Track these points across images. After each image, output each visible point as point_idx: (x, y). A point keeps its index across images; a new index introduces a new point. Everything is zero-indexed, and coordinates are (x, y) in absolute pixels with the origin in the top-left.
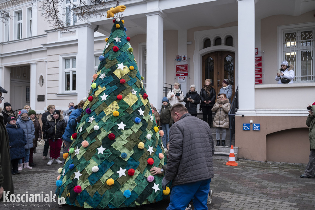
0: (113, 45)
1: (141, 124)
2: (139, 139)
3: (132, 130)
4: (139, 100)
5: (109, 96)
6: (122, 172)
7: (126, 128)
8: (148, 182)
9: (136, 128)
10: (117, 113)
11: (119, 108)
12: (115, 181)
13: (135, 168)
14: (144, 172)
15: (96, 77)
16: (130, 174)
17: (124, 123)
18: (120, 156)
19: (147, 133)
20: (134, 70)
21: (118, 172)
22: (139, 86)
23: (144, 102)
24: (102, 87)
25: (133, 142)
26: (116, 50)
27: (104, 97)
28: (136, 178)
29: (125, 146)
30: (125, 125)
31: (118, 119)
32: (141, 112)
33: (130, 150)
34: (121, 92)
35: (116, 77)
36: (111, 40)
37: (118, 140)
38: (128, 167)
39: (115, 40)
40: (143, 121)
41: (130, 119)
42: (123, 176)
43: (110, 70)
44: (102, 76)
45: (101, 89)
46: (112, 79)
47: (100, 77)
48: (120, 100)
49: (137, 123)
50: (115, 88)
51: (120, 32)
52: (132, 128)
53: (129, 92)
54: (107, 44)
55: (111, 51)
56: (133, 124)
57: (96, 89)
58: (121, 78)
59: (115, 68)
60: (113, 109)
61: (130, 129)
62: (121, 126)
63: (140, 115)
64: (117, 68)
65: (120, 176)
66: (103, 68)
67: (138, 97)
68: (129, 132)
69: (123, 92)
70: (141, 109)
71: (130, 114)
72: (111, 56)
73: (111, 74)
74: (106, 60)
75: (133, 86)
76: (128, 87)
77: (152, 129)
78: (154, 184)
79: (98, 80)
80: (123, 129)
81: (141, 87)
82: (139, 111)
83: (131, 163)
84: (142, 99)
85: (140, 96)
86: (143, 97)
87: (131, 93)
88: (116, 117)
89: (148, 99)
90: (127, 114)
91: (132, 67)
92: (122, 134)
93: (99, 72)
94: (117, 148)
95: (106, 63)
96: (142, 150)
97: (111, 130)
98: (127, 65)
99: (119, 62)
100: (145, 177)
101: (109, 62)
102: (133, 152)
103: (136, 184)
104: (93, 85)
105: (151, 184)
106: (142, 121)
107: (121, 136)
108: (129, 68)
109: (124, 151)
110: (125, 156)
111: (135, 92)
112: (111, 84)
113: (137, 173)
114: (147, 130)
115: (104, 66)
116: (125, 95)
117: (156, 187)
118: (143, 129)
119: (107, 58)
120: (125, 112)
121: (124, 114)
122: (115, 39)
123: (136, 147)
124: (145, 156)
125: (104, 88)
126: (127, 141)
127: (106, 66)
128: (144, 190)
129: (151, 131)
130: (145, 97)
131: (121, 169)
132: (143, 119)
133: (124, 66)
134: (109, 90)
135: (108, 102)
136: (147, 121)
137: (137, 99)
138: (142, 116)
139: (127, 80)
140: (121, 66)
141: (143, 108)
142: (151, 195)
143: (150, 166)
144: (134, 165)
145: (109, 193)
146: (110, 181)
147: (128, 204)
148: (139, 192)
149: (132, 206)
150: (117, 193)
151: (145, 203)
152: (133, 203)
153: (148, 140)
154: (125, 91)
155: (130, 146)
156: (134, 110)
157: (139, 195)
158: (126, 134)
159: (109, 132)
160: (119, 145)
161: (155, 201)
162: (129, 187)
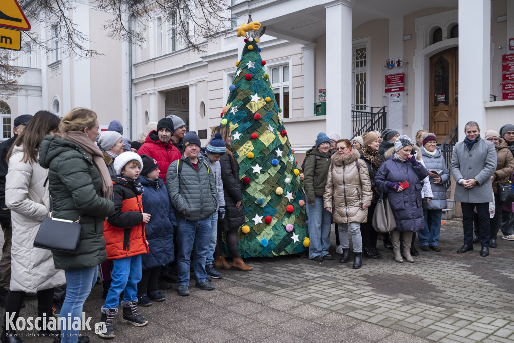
0: (246, 72)
1: (279, 166)
2: (276, 183)
3: (269, 173)
4: (277, 139)
5: (243, 135)
6: (258, 220)
7: (262, 172)
8: (286, 231)
9: (273, 171)
10: (252, 155)
11: (253, 148)
12: (251, 228)
13: (272, 216)
14: (282, 220)
15: (226, 111)
16: (267, 222)
17: (260, 166)
18: (256, 202)
19: (285, 177)
20: (271, 101)
21: (253, 219)
22: (276, 122)
23: (283, 141)
24: (234, 124)
25: (270, 188)
26: (249, 78)
27: (237, 136)
28: (273, 227)
29: (261, 191)
30: (261, 168)
31: (253, 161)
32: (279, 153)
33: (266, 196)
34: (256, 129)
35: (249, 112)
36: (243, 65)
37: (253, 185)
38: (264, 214)
39: (248, 66)
40: (281, 162)
41: (267, 161)
42: (259, 223)
43: (243, 103)
44: (234, 111)
45: (233, 126)
46: (245, 114)
47: (231, 112)
48: (254, 139)
49: (275, 166)
50: (248, 124)
51: (253, 54)
52: (269, 171)
53: (265, 129)
54: (238, 70)
55: (244, 80)
56: (270, 166)
57: (227, 125)
58: (255, 113)
59: (248, 100)
60: (247, 150)
61: (266, 173)
62: (257, 169)
63: (278, 156)
64: (251, 100)
65: (256, 224)
66: (235, 101)
67: (276, 134)
68: (266, 176)
69: (258, 129)
70: (278, 149)
71: (266, 155)
72: (244, 85)
73: (243, 108)
74: (238, 91)
75: (270, 122)
76: (263, 124)
77: (292, 172)
78: (294, 234)
79: (229, 115)
80: (259, 172)
81: (278, 122)
82: (276, 151)
83: (267, 210)
84: (280, 136)
85: (278, 133)
86: (281, 134)
87: (267, 131)
88: (250, 159)
89: (286, 136)
90: (263, 155)
91: (268, 99)
92: (257, 178)
93: (230, 104)
94: (252, 194)
95: (237, 94)
96: (279, 196)
97: (245, 173)
98: (262, 96)
99: (253, 93)
100: (283, 225)
101: (242, 93)
102: (269, 198)
103: (273, 233)
104: (224, 121)
105: (290, 233)
106: (279, 163)
107: (257, 180)
108: (264, 99)
109: (261, 197)
110: (261, 202)
111: (272, 129)
112: (244, 121)
113: (274, 221)
114: (286, 173)
115: (235, 98)
116: (261, 134)
117: (295, 238)
118: (281, 172)
119: (238, 88)
120: (261, 152)
121: (260, 155)
122: (247, 64)
123: (273, 193)
124: (283, 202)
125: (237, 125)
126: (263, 186)
127: (238, 97)
128: (283, 239)
129: (290, 175)
130: (284, 134)
131: (257, 216)
132: (281, 160)
133: (259, 98)
134: (242, 127)
135: (241, 142)
136: (286, 163)
137: (274, 137)
138: (279, 157)
139: (262, 115)
140: (255, 98)
141: (281, 147)
142: (289, 246)
143: (289, 214)
144: (271, 213)
145: (245, 242)
146: (247, 229)
147: (264, 253)
148: (277, 241)
149: (269, 255)
150: (253, 241)
151: (282, 253)
152: (271, 252)
153: (287, 184)
154: (260, 128)
155: (266, 192)
156: (271, 150)
157: (276, 244)
158: (262, 178)
159: (243, 176)
160: (255, 190)
161: (294, 252)
162: (266, 236)
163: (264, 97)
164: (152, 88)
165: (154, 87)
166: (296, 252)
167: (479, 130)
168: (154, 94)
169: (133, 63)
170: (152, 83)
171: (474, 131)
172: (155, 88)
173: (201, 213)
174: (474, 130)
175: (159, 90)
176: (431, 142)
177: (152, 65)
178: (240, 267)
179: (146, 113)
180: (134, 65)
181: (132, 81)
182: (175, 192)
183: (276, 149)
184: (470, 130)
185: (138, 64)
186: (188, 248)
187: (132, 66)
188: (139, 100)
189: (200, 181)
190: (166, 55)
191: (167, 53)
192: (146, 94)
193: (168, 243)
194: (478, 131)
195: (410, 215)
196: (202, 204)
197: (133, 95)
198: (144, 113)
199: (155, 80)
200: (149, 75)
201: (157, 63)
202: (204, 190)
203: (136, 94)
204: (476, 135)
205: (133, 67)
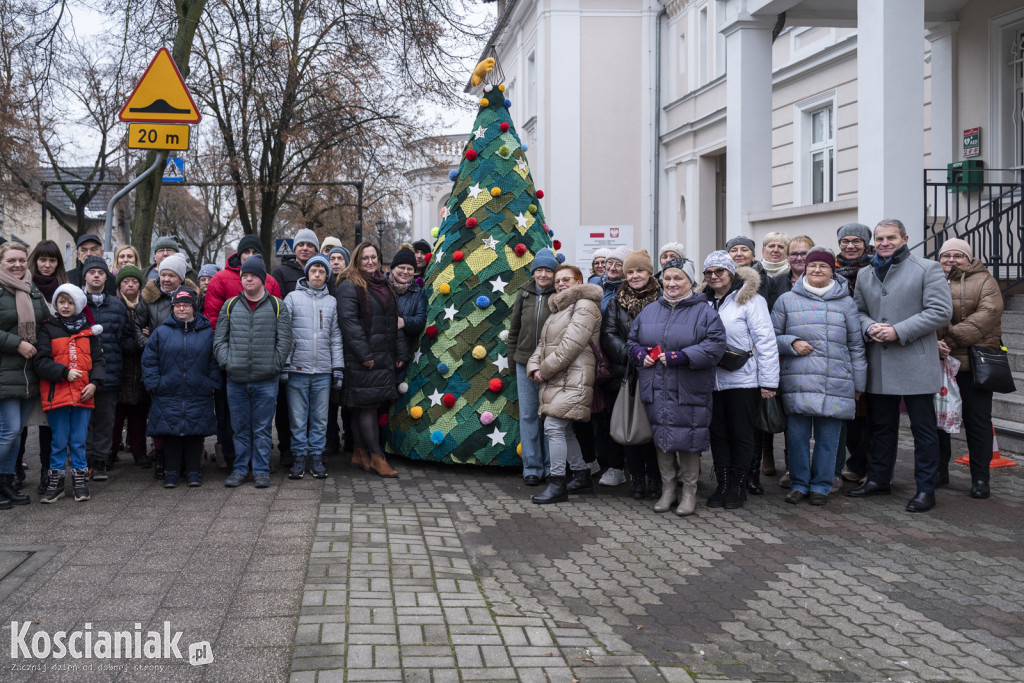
0: (471, 146)
1: (492, 309)
2: (478, 339)
3: (469, 322)
4: (501, 259)
5: (445, 255)
6: (436, 398)
7: (457, 318)
8: (480, 423)
10: (446, 288)
11: (453, 277)
12: (425, 412)
13: (459, 394)
14: (478, 403)
16: (449, 404)
17: (455, 308)
18: (439, 369)
20: (503, 194)
21: (430, 397)
23: (515, 264)
25: (466, 345)
26: (470, 157)
27: (440, 256)
28: (458, 413)
29: (450, 350)
30: (457, 312)
31: (448, 299)
33: (457, 359)
34: (464, 244)
35: (462, 214)
37: (441, 340)
38: (447, 390)
39: (475, 136)
40: (498, 302)
41: (469, 299)
42: (436, 404)
43: (457, 200)
44: (446, 213)
45: (440, 239)
46: (457, 219)
48: (459, 261)
49: (483, 308)
50: (455, 237)
51: (487, 114)
52: (470, 317)
53: (479, 244)
56: (474, 309)
58: (470, 217)
59: (464, 195)
60: (445, 280)
61: (465, 320)
63: (494, 290)
64: (468, 194)
65: (433, 404)
67: (499, 253)
68: (463, 325)
69: (467, 245)
70: (499, 279)
71: (470, 288)
72: (465, 170)
73: (456, 208)
74: (457, 180)
75: (493, 231)
76: (479, 234)
78: (496, 430)
80: (452, 318)
81: (514, 229)
82: (492, 282)
83: (453, 383)
84: (511, 256)
85: (508, 249)
86: (514, 251)
87: (483, 247)
88: (445, 295)
90: (464, 289)
91: (496, 189)
92: (449, 327)
94: (436, 355)
95: (456, 186)
96: (481, 362)
97: (436, 319)
98: (487, 186)
99: (473, 182)
100: (476, 412)
101: (460, 182)
102: (461, 362)
103: (455, 423)
104: (433, 231)
105: (488, 428)
106: (495, 304)
107: (447, 332)
108: (490, 191)
109: (447, 360)
110: (446, 370)
111: (493, 242)
112: (452, 230)
113: (461, 403)
116: (470, 252)
117: (497, 437)
118: (496, 321)
120: (462, 284)
121: (460, 290)
122: (475, 133)
123: (467, 355)
124: (485, 372)
125: (443, 238)
126: (455, 342)
127: (455, 191)
128: (470, 436)
130: (520, 252)
131: (436, 391)
132: (500, 299)
133: (481, 190)
134: (447, 241)
135: (441, 267)
137: (494, 256)
138: (498, 292)
139: (480, 218)
141: (507, 276)
142: (483, 449)
143: (493, 394)
144: (459, 389)
145: (413, 432)
146: (417, 411)
147: (438, 456)
148: (460, 438)
149: (445, 460)
150: (424, 434)
151: (472, 461)
152: (448, 456)
153: (503, 342)
154: (472, 242)
155: (458, 352)
156: (481, 280)
157: (459, 444)
158: (457, 327)
159: (430, 324)
160: (442, 348)
161: (495, 463)
162: (444, 426)
163: (489, 188)
164: (691, 151)
165: (694, 147)
166: (500, 463)
167: (904, 235)
168: (692, 161)
169: (663, 105)
170: (690, 140)
171: (890, 238)
172: (697, 150)
173: (250, 372)
174: (890, 233)
175: (703, 153)
176: (814, 266)
177: (690, 105)
178: (378, 470)
179: (683, 199)
180: (665, 108)
181: (660, 139)
182: (218, 340)
183: (494, 278)
184: (880, 234)
185: (671, 105)
186: (239, 420)
187: (661, 110)
188: (673, 175)
189: (251, 326)
190: (711, 83)
191: (715, 78)
192: (680, 163)
193: (192, 407)
194: (899, 236)
195: (660, 415)
196: (250, 359)
197: (663, 166)
198: (680, 199)
199: (695, 133)
200: (684, 126)
201: (700, 99)
202: (255, 340)
203: (668, 163)
204: (894, 246)
205: (662, 112)
